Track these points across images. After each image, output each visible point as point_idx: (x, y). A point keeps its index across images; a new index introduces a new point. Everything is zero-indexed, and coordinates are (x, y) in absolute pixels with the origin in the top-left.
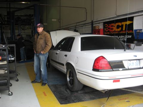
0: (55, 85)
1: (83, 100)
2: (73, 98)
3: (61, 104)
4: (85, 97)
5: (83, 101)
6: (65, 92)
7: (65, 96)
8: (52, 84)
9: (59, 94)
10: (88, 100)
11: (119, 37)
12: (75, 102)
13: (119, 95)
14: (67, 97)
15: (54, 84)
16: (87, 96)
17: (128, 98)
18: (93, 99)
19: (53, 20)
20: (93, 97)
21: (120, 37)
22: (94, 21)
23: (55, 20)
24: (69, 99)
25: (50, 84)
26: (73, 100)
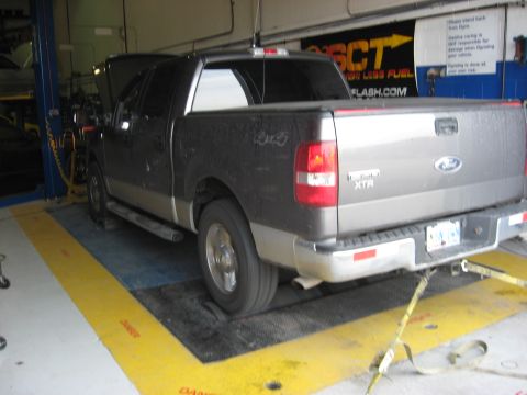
0: (159, 289)
1: (278, 336)
2: (239, 335)
3: (205, 360)
4: (283, 327)
5: (279, 341)
6: (204, 312)
7: (208, 328)
8: (145, 286)
9: (185, 322)
10: (295, 337)
11: (360, 92)
12: (253, 349)
13: (396, 306)
14: (216, 334)
15: (154, 285)
16: (288, 323)
17: (429, 315)
18: (312, 329)
19: (99, 32)
20: (310, 321)
21: (364, 92)
22: (262, 34)
23: (107, 32)
24: (227, 338)
25: (136, 287)
26: (244, 344)
